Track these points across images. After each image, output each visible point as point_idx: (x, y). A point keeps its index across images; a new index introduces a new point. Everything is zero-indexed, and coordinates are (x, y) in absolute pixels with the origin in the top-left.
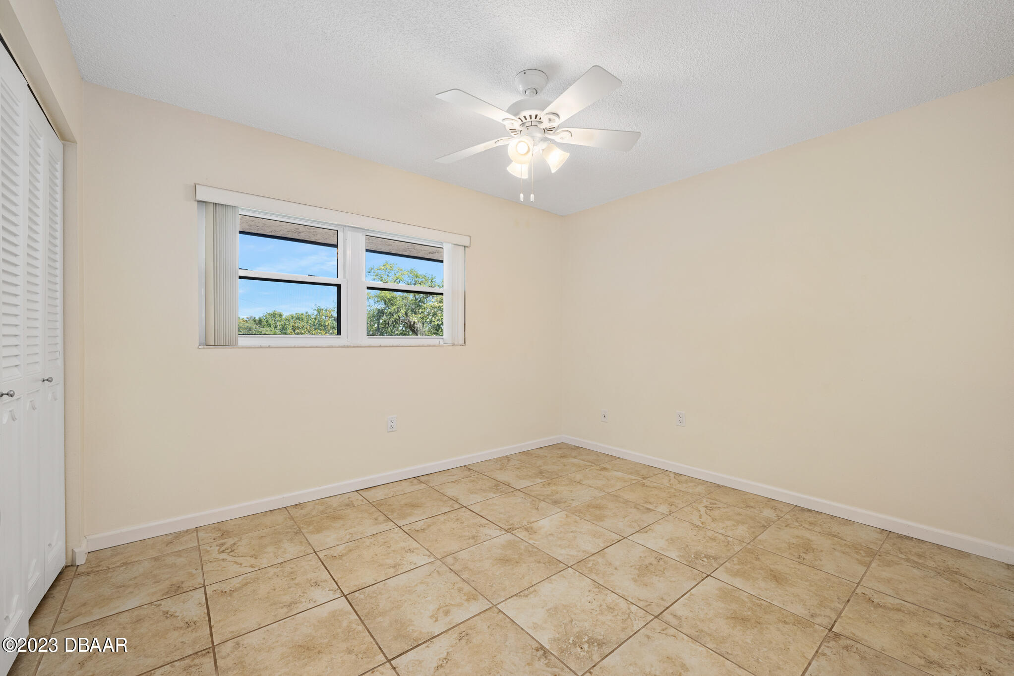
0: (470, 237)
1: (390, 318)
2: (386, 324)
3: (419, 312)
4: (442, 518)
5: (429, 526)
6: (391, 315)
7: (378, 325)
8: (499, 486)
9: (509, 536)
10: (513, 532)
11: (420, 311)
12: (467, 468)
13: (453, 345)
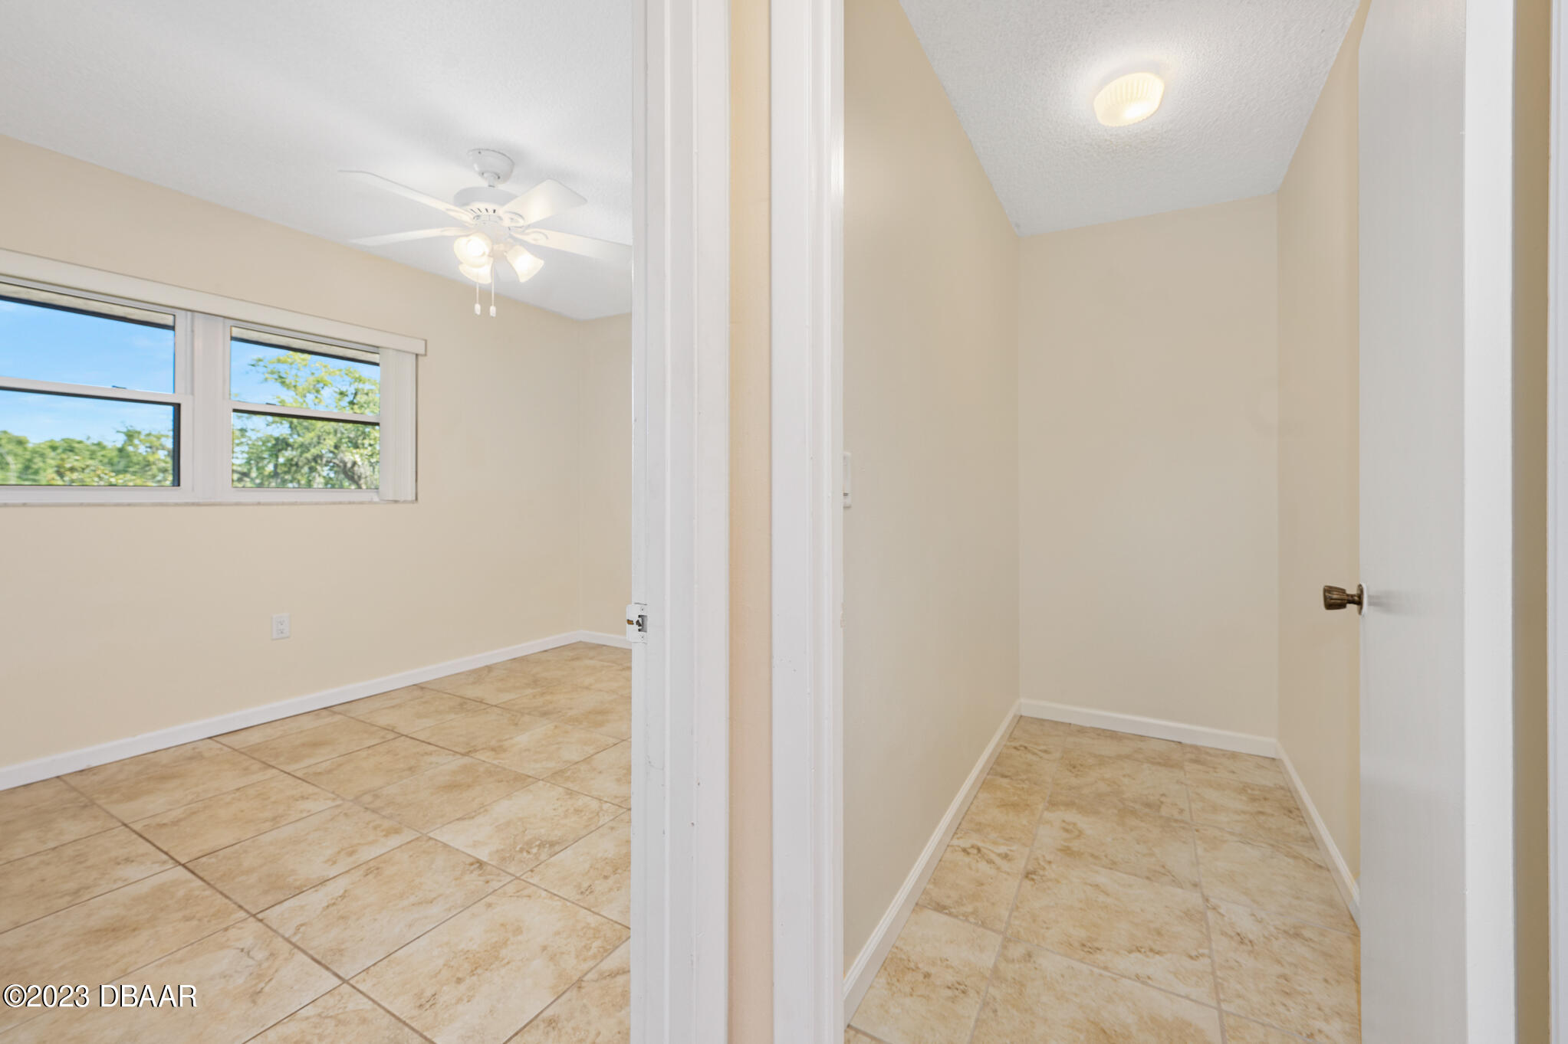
0: (426, 341)
1: (302, 453)
2: (292, 465)
3: (363, 444)
4: (364, 754)
5: (340, 765)
6: (304, 448)
7: (276, 466)
8: (464, 705)
9: (466, 760)
10: (473, 755)
11: (367, 442)
12: (420, 687)
13: (396, 502)
